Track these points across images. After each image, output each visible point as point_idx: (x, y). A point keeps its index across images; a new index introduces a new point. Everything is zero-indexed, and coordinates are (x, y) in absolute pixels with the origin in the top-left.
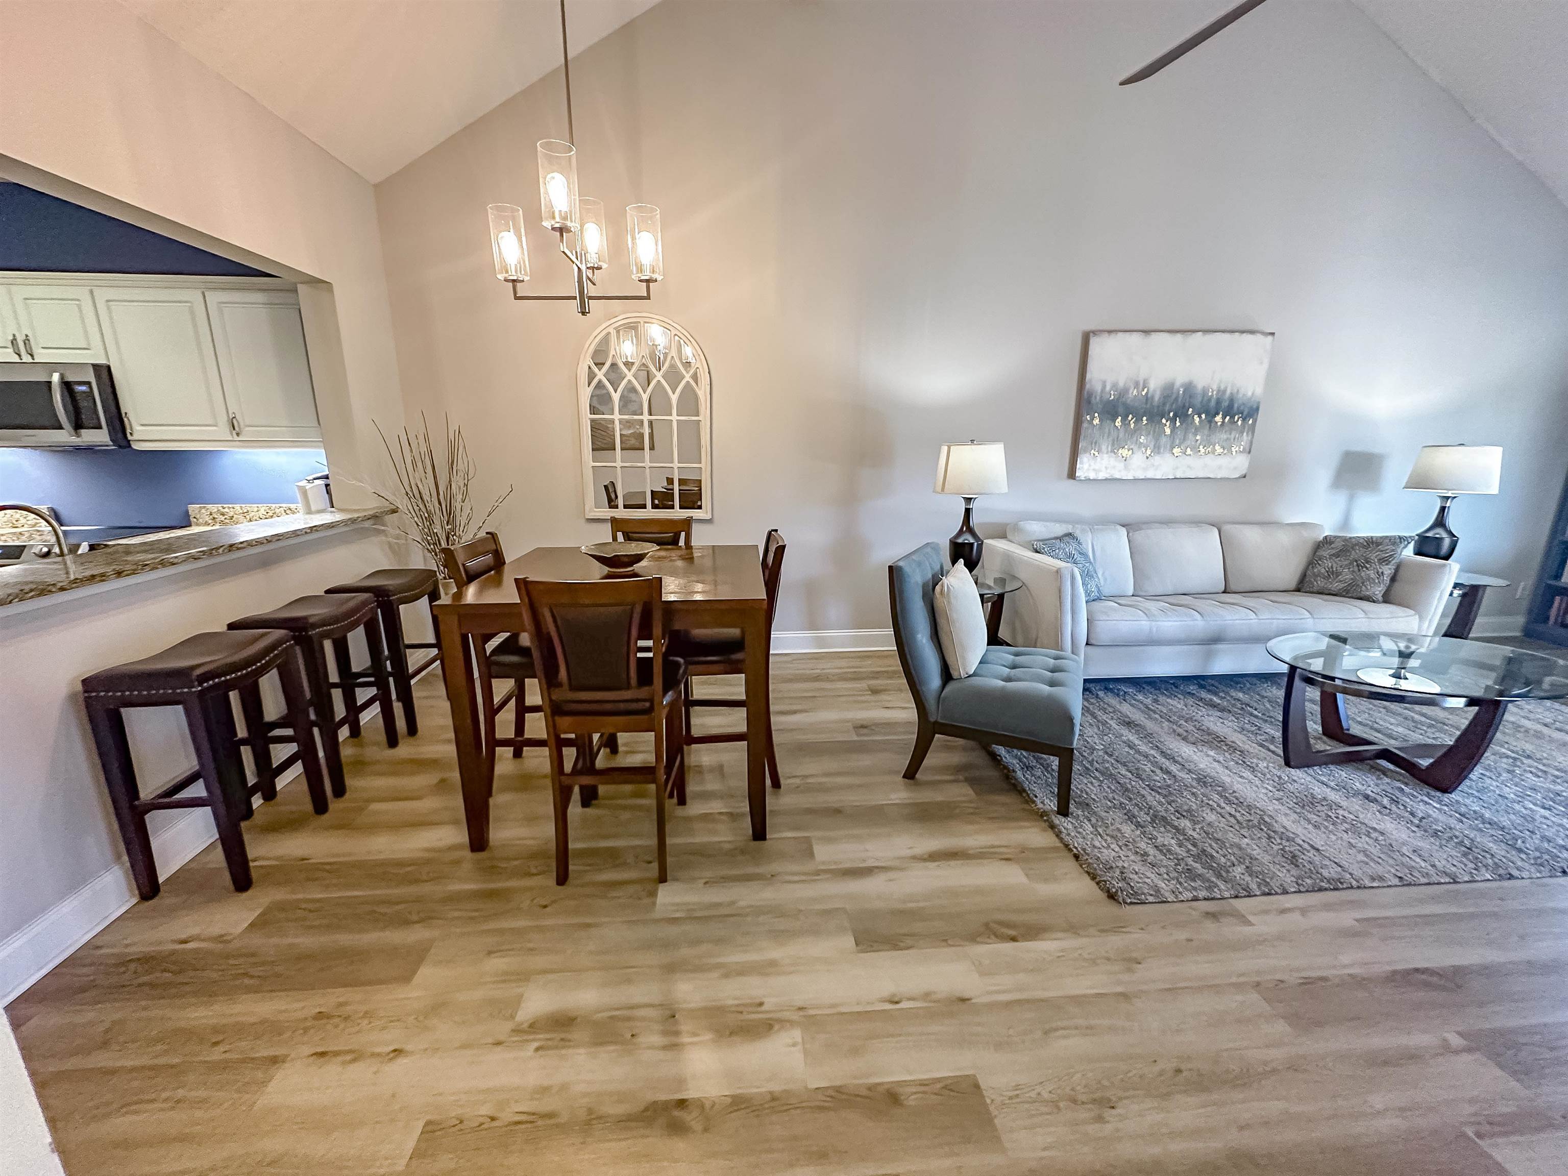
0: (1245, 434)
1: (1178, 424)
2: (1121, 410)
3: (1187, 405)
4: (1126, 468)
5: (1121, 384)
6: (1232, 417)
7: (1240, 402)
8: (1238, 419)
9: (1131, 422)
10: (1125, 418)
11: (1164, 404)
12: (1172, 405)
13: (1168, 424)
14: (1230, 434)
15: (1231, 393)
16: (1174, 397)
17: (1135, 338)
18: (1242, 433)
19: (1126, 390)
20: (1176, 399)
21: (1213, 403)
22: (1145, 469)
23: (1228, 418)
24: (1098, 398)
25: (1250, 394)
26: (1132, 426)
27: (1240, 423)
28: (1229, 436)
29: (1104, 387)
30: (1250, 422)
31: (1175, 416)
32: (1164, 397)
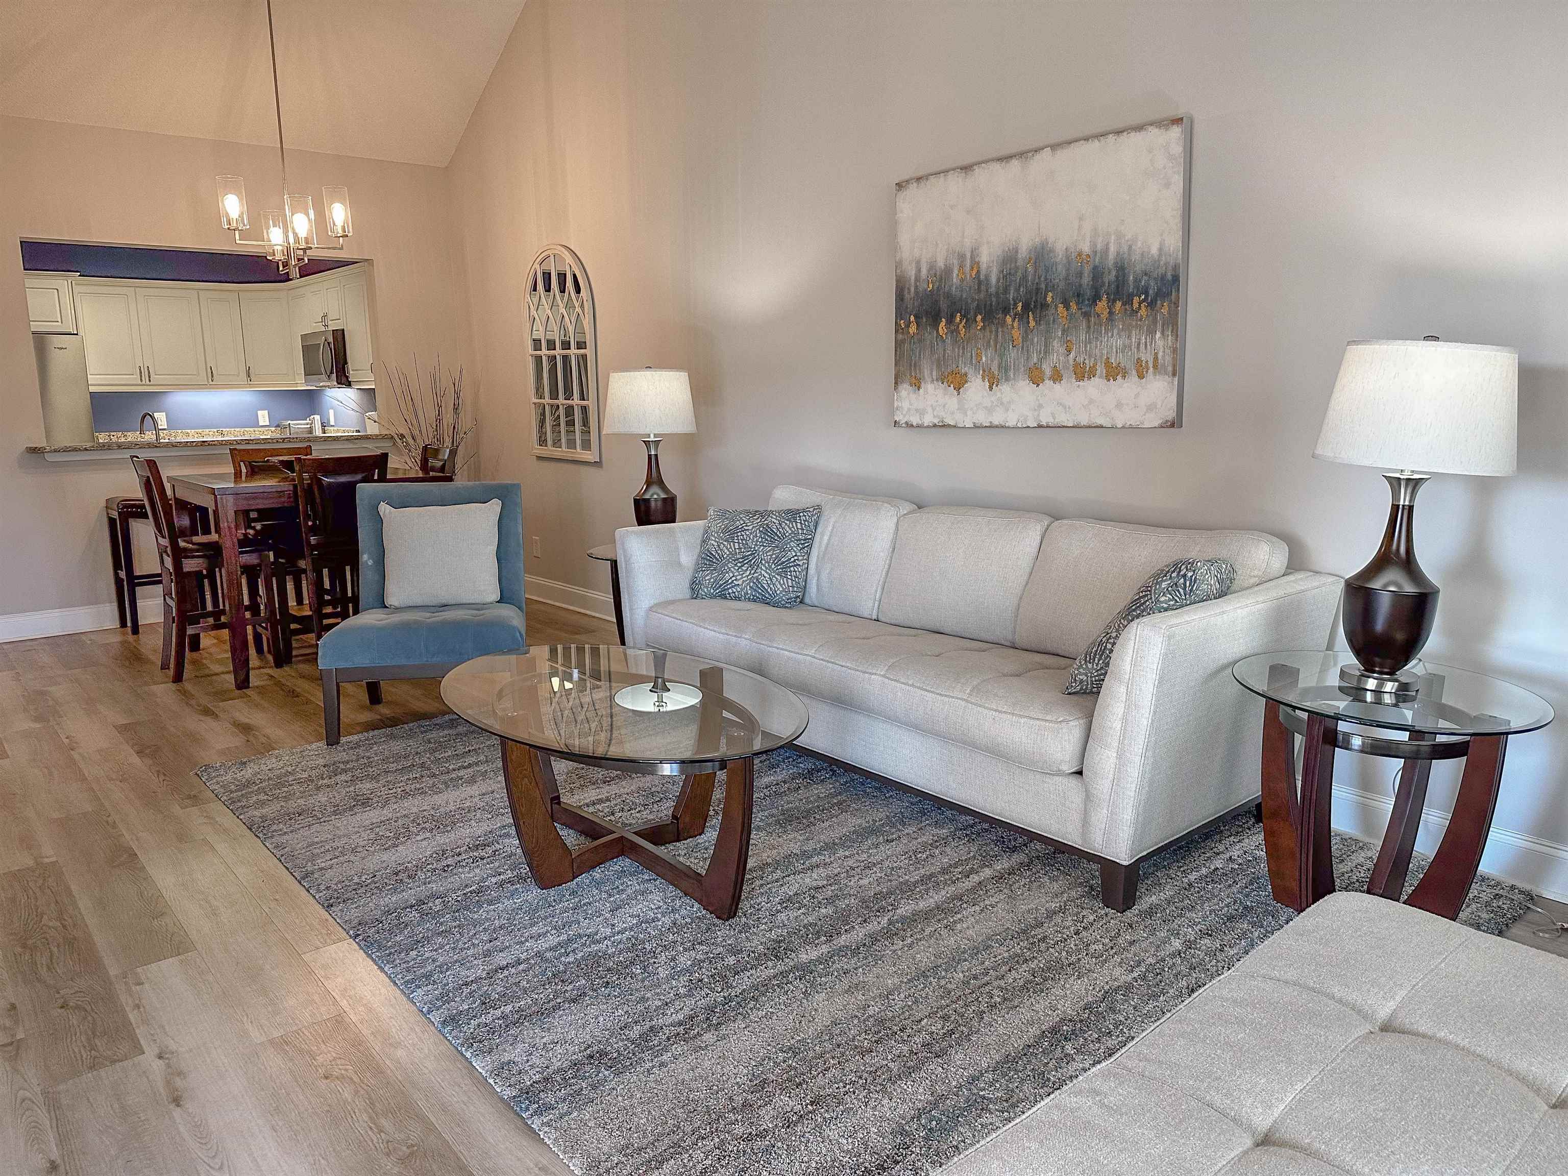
0: (1158, 335)
1: (1032, 324)
2: (943, 305)
3: (1043, 286)
4: (962, 409)
5: (941, 264)
6: (1128, 301)
7: (1138, 268)
8: (1140, 303)
9: (961, 326)
10: (950, 321)
11: (1006, 290)
12: (1017, 290)
13: (1016, 324)
14: (1129, 337)
15: (1118, 253)
16: (1019, 274)
17: (954, 184)
18: (1152, 332)
19: (948, 271)
20: (1024, 277)
21: (1086, 280)
22: (990, 410)
23: (1119, 304)
24: (912, 289)
25: (1154, 251)
26: (963, 332)
27: (1143, 312)
28: (1127, 342)
29: (919, 270)
30: (1165, 311)
31: (1026, 307)
32: (1005, 277)
